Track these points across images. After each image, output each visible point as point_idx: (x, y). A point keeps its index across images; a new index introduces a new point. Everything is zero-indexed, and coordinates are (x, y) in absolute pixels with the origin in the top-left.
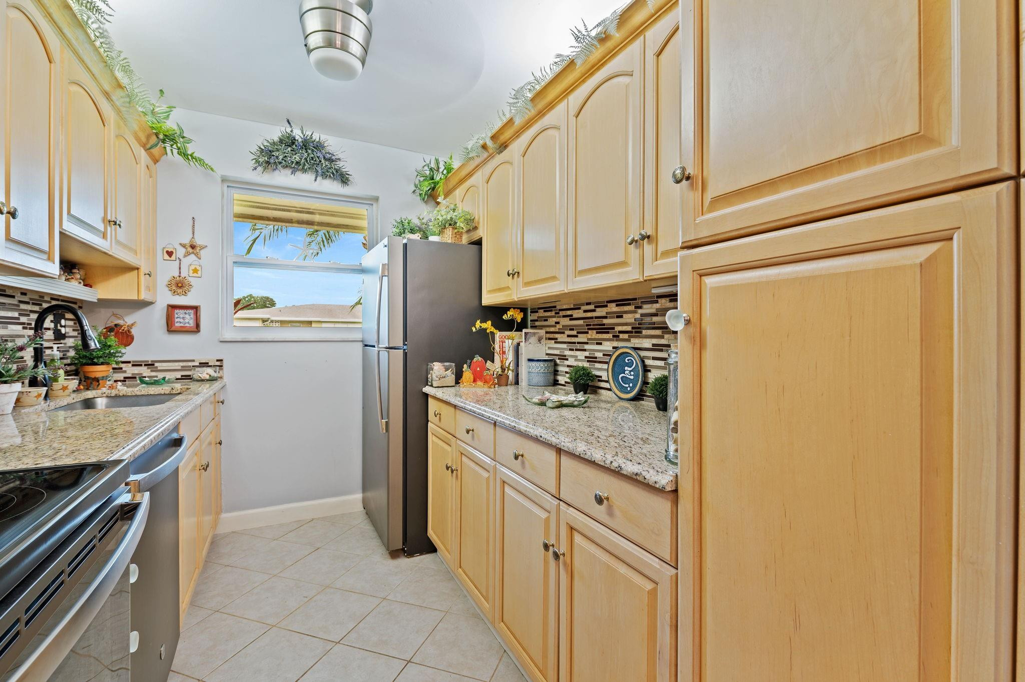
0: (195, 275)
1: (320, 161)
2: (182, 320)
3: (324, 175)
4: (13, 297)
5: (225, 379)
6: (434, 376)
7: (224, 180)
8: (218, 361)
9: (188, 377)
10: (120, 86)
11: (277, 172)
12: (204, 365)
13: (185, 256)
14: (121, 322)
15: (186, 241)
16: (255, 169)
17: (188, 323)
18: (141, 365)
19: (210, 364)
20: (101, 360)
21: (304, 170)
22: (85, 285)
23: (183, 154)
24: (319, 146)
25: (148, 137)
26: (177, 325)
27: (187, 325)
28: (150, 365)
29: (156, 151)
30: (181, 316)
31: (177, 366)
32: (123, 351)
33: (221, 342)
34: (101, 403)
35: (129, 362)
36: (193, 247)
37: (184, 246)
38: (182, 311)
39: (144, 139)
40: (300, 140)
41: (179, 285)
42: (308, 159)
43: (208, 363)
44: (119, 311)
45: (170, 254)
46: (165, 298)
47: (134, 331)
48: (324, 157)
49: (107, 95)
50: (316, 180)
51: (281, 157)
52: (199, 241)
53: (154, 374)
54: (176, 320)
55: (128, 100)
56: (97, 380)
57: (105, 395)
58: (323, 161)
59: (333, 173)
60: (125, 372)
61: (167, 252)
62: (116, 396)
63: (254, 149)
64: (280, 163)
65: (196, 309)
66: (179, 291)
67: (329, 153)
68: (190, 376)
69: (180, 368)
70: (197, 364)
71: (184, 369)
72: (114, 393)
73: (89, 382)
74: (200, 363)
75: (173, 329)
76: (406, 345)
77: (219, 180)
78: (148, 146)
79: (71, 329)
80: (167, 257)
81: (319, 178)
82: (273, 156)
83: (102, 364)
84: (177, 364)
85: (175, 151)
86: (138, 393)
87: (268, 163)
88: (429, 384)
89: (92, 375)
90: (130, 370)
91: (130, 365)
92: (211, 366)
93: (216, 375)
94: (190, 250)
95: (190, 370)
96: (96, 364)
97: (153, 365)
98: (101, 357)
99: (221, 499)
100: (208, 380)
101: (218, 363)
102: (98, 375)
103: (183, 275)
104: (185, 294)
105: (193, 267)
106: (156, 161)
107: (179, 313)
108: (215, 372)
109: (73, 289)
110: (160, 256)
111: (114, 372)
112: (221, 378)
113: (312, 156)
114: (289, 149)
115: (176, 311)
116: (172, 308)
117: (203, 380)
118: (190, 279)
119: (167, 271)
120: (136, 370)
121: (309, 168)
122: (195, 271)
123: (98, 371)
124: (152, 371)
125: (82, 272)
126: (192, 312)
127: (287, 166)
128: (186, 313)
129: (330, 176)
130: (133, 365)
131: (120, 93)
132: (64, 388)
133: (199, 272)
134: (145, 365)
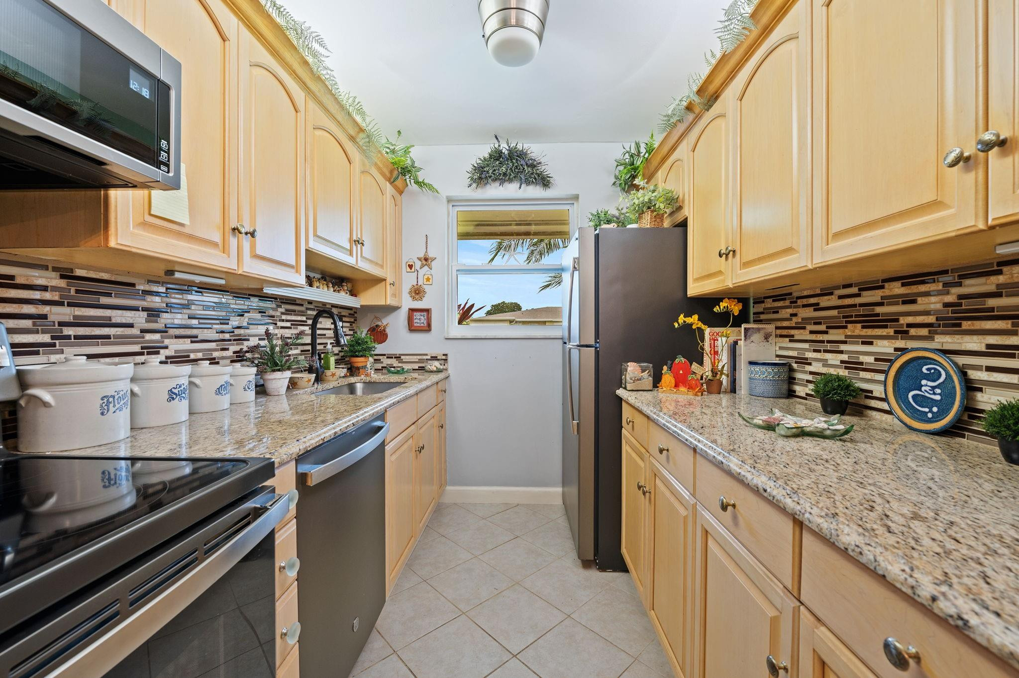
0: (428, 283)
1: (524, 169)
2: (418, 321)
3: (528, 183)
4: (302, 305)
5: (450, 371)
6: (628, 378)
7: (449, 200)
8: (444, 355)
9: (422, 369)
10: (361, 130)
11: (488, 186)
12: (434, 358)
13: (421, 268)
14: (379, 323)
15: (422, 255)
16: (470, 185)
17: (423, 323)
18: (392, 358)
19: (438, 358)
20: (361, 353)
21: (510, 181)
22: (352, 295)
23: (417, 182)
24: (522, 155)
25: (391, 172)
26: (415, 325)
27: (422, 325)
28: (398, 358)
29: (399, 183)
30: (418, 317)
31: (415, 358)
32: (376, 346)
33: (446, 339)
34: (359, 387)
35: (385, 355)
36: (426, 260)
37: (419, 259)
38: (419, 314)
39: (388, 174)
40: (506, 152)
41: (417, 292)
42: (513, 169)
43: (437, 357)
44: (378, 315)
45: (411, 267)
46: (407, 303)
47: (388, 331)
48: (527, 164)
49: (352, 139)
50: (520, 188)
51: (491, 171)
52: (431, 255)
53: (400, 365)
54: (415, 321)
55: (367, 140)
56: (358, 368)
57: (362, 381)
58: (525, 167)
59: (535, 178)
60: (382, 362)
61: (409, 265)
62: (370, 382)
63: (470, 168)
64: (490, 177)
65: (428, 311)
66: (417, 297)
67: (532, 159)
68: (424, 367)
69: (417, 360)
70: (429, 357)
71: (421, 361)
72: (368, 379)
73: (353, 371)
74: (432, 357)
75: (412, 328)
76: (598, 343)
77: (445, 201)
78: (392, 180)
79: (348, 329)
80: (409, 270)
81: (523, 186)
82: (485, 171)
83: (362, 356)
84: (415, 357)
85: (412, 181)
86: (383, 381)
87: (480, 178)
88: (623, 386)
89: (356, 365)
90: (386, 362)
91: (385, 357)
92: (438, 360)
93: (442, 367)
94: (424, 262)
95: (423, 362)
96: (357, 356)
97: (400, 357)
98: (361, 351)
99: (446, 474)
100: (435, 372)
101: (444, 357)
102: (360, 365)
103: (419, 284)
104: (421, 299)
105: (426, 277)
106: (401, 193)
107: (417, 315)
108: (441, 364)
109: (342, 298)
110: (405, 268)
111: (375, 363)
112: (446, 370)
113: (517, 164)
114: (498, 162)
115: (415, 313)
116: (412, 311)
117: (432, 372)
118: (425, 287)
119: (409, 281)
120: (389, 361)
121: (515, 177)
122: (428, 279)
123: (359, 361)
124: (399, 363)
125: (349, 285)
126: (425, 314)
127: (496, 179)
128: (421, 315)
129: (533, 181)
130: (387, 358)
131: (362, 135)
132: (333, 375)
133: (431, 280)
134: (395, 358)
